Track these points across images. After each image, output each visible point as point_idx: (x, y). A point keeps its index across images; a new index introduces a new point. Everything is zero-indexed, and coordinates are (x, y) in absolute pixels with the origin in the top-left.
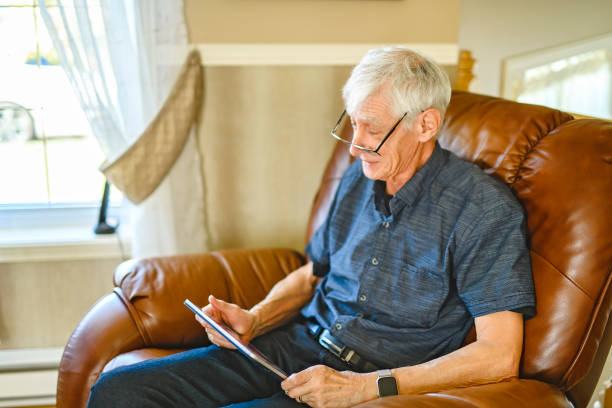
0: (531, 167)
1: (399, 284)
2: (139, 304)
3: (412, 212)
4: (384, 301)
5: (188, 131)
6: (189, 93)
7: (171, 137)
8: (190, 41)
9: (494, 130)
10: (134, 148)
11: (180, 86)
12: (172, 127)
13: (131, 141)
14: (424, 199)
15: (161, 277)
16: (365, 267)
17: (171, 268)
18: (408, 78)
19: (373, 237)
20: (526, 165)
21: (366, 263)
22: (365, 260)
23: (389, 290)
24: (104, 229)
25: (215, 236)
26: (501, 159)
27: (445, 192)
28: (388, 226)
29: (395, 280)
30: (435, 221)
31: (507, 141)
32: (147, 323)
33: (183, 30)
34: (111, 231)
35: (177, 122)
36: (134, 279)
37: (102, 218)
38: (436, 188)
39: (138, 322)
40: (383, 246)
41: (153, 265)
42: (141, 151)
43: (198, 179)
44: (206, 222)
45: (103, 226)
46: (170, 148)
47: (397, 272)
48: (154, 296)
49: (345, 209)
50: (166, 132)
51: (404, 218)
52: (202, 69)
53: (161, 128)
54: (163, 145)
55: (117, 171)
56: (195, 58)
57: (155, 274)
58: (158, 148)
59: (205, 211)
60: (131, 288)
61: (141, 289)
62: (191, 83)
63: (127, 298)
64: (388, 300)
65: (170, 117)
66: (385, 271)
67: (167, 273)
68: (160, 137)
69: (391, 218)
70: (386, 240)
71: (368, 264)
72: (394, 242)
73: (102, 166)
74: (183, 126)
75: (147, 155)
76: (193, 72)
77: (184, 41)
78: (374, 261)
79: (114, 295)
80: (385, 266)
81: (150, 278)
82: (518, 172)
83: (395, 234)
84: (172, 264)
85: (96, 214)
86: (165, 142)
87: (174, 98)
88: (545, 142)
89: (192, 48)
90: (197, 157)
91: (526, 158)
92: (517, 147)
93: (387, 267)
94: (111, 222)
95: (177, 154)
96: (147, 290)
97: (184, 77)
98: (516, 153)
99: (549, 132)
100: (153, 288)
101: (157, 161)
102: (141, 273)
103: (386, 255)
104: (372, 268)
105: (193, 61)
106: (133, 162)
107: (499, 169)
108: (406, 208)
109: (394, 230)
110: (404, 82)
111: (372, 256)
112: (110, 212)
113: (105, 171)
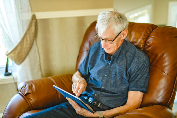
0: (150, 41)
1: (114, 82)
2: (28, 96)
3: (117, 60)
4: (109, 88)
5: (34, 40)
6: (33, 28)
7: (29, 42)
8: (32, 12)
9: (136, 31)
10: (17, 46)
11: (30, 26)
12: (29, 39)
13: (16, 45)
14: (121, 55)
15: (34, 86)
16: (103, 77)
17: (36, 83)
18: (117, 21)
19: (105, 68)
20: (148, 41)
21: (103, 76)
22: (102, 75)
23: (111, 84)
24: (7, 74)
25: (44, 73)
26: (139, 40)
27: (127, 53)
28: (109, 64)
29: (112, 81)
30: (124, 62)
31: (141, 34)
32: (31, 102)
33: (30, 8)
34: (10, 74)
35: (30, 37)
36: (25, 88)
37: (7, 71)
38: (124, 52)
39: (28, 102)
40: (108, 70)
41: (30, 83)
42: (19, 48)
43: (38, 55)
44: (41, 69)
45: (7, 73)
46: (28, 46)
47: (113, 78)
48: (33, 93)
49: (93, 59)
50: (27, 41)
51: (115, 62)
52: (36, 20)
53: (25, 40)
54: (26, 45)
55: (12, 55)
56: (34, 17)
57: (32, 86)
58: (25, 46)
59: (40, 65)
60: (25, 91)
61: (28, 91)
62: (33, 24)
63: (24, 95)
64: (111, 87)
65: (28, 36)
66: (109, 78)
67: (36, 85)
68: (25, 42)
69: (111, 62)
70: (109, 68)
71: (104, 76)
72: (111, 69)
73: (6, 54)
74: (32, 38)
75: (21, 49)
76: (34, 21)
77: (30, 11)
78: (106, 75)
79: (18, 94)
80: (109, 77)
81: (30, 87)
82: (145, 43)
83: (112, 67)
84: (37, 82)
85: (5, 69)
86: (27, 44)
87: (29, 30)
88: (152, 33)
89: (33, 14)
90: (37, 48)
91: (147, 39)
92: (144, 35)
93: (110, 77)
94: (9, 71)
95: (31, 47)
96: (30, 91)
97: (31, 23)
98: (144, 37)
99: (152, 30)
100: (32, 90)
101: (25, 50)
102: (27, 86)
103: (109, 73)
104: (105, 78)
105: (34, 18)
106: (17, 52)
107: (139, 43)
108: (115, 58)
109: (111, 65)
110: (116, 23)
111: (105, 74)
112: (9, 68)
113: (7, 55)
